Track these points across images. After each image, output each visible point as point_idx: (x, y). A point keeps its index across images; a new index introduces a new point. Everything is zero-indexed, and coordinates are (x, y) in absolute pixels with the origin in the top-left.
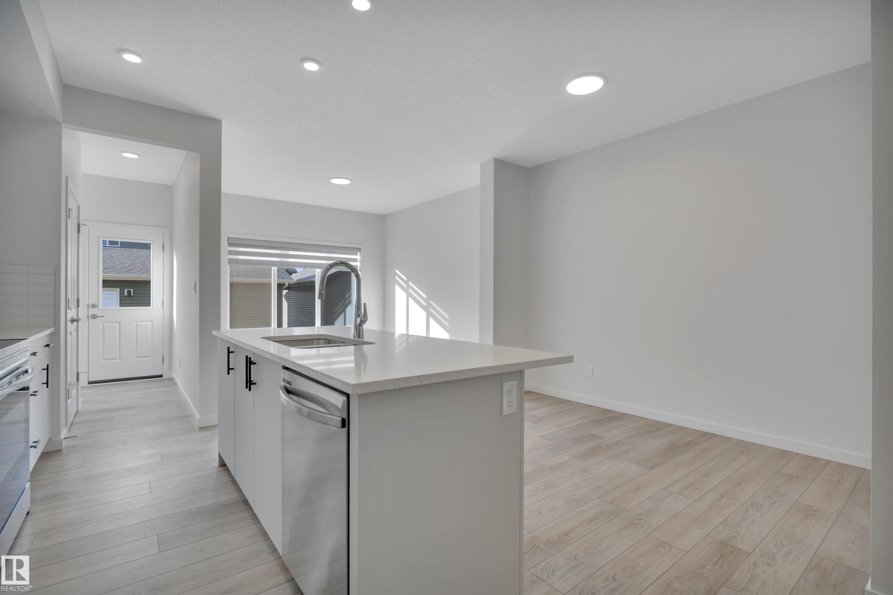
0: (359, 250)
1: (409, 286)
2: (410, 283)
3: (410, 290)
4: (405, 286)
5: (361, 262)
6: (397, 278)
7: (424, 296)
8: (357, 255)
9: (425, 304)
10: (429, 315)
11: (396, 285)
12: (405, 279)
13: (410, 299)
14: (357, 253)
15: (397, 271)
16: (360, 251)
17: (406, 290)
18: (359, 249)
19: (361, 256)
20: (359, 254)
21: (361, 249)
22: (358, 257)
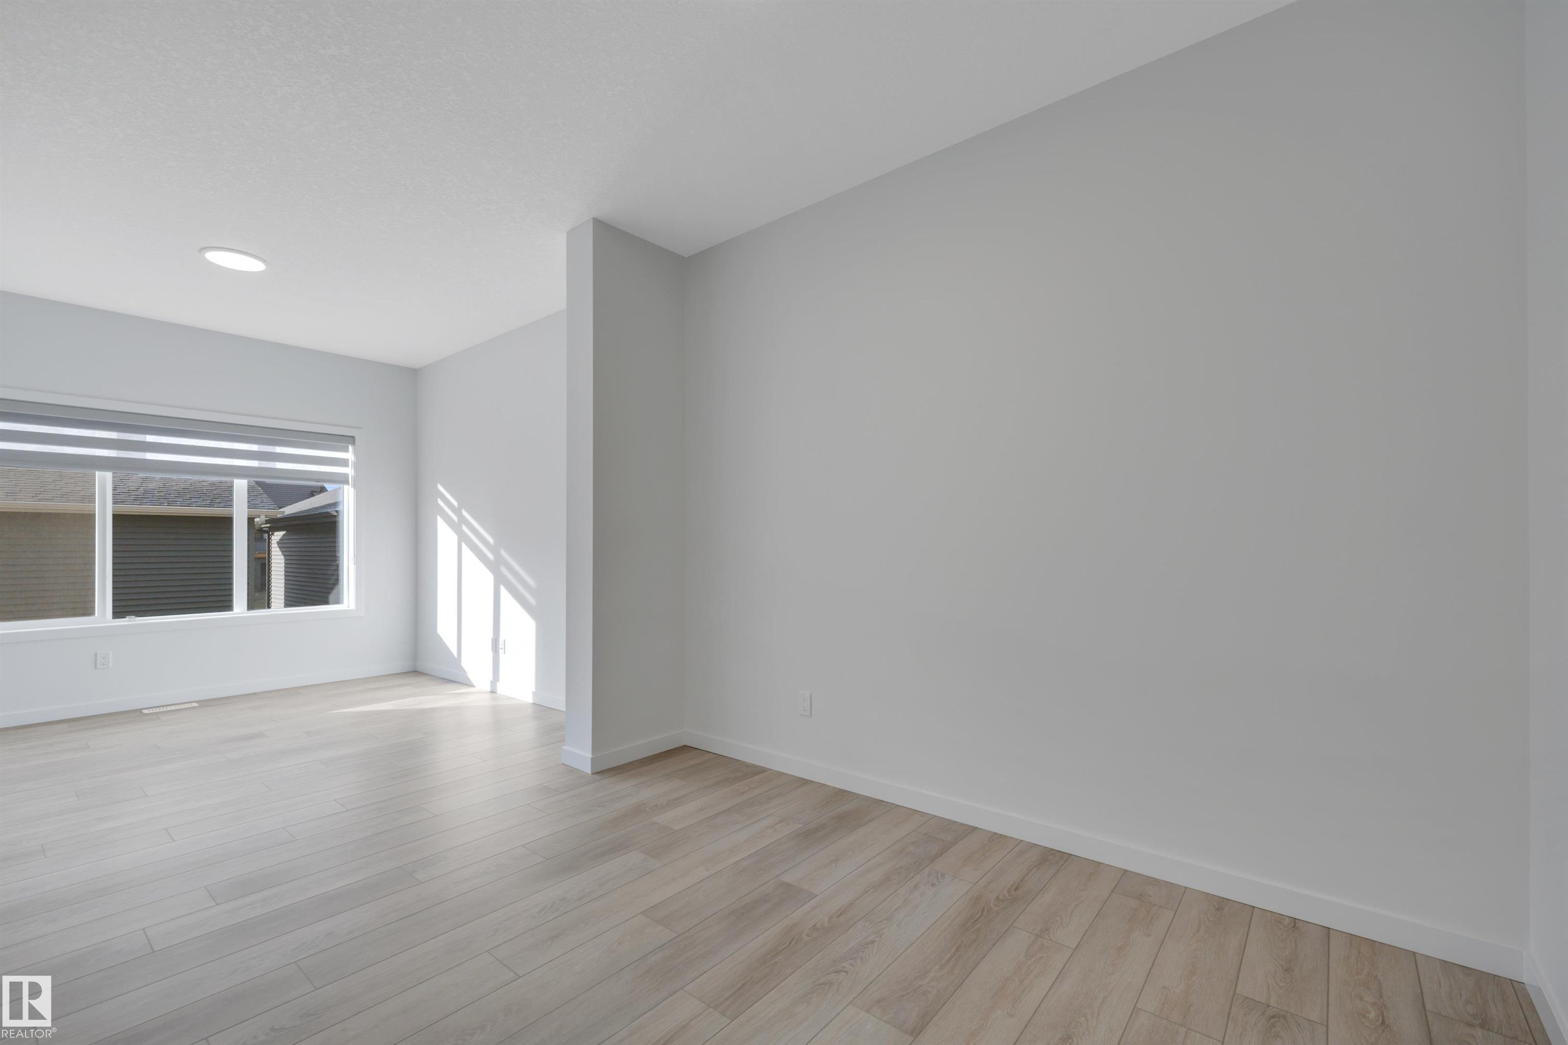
0: (351, 440)
1: (463, 520)
2: (464, 513)
3: (464, 528)
4: (455, 518)
5: (356, 466)
6: (440, 502)
7: (491, 540)
8: (347, 450)
9: (491, 556)
10: (499, 580)
11: (438, 516)
12: (455, 503)
13: (464, 546)
14: (348, 446)
15: (440, 488)
16: (353, 443)
17: (455, 527)
18: (352, 438)
19: (355, 453)
20: (351, 448)
21: (356, 438)
22: (349, 455)
